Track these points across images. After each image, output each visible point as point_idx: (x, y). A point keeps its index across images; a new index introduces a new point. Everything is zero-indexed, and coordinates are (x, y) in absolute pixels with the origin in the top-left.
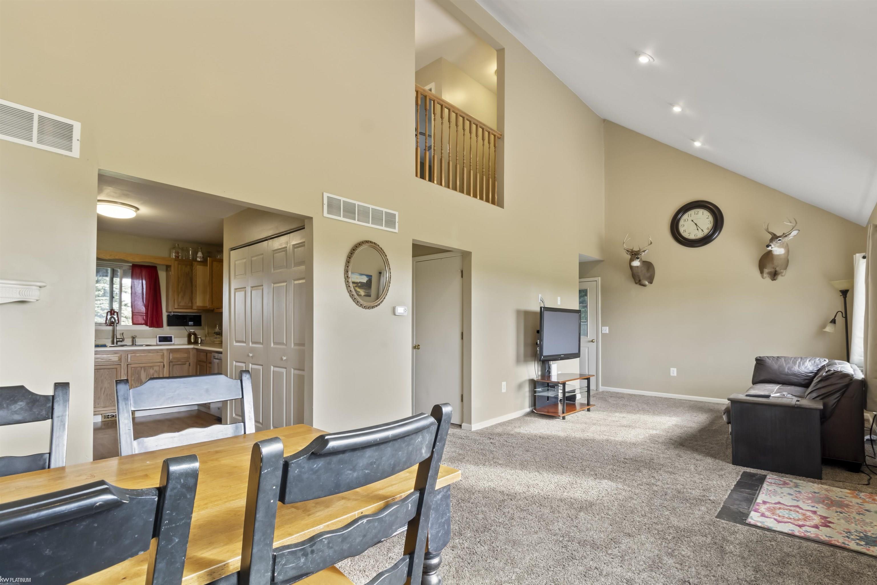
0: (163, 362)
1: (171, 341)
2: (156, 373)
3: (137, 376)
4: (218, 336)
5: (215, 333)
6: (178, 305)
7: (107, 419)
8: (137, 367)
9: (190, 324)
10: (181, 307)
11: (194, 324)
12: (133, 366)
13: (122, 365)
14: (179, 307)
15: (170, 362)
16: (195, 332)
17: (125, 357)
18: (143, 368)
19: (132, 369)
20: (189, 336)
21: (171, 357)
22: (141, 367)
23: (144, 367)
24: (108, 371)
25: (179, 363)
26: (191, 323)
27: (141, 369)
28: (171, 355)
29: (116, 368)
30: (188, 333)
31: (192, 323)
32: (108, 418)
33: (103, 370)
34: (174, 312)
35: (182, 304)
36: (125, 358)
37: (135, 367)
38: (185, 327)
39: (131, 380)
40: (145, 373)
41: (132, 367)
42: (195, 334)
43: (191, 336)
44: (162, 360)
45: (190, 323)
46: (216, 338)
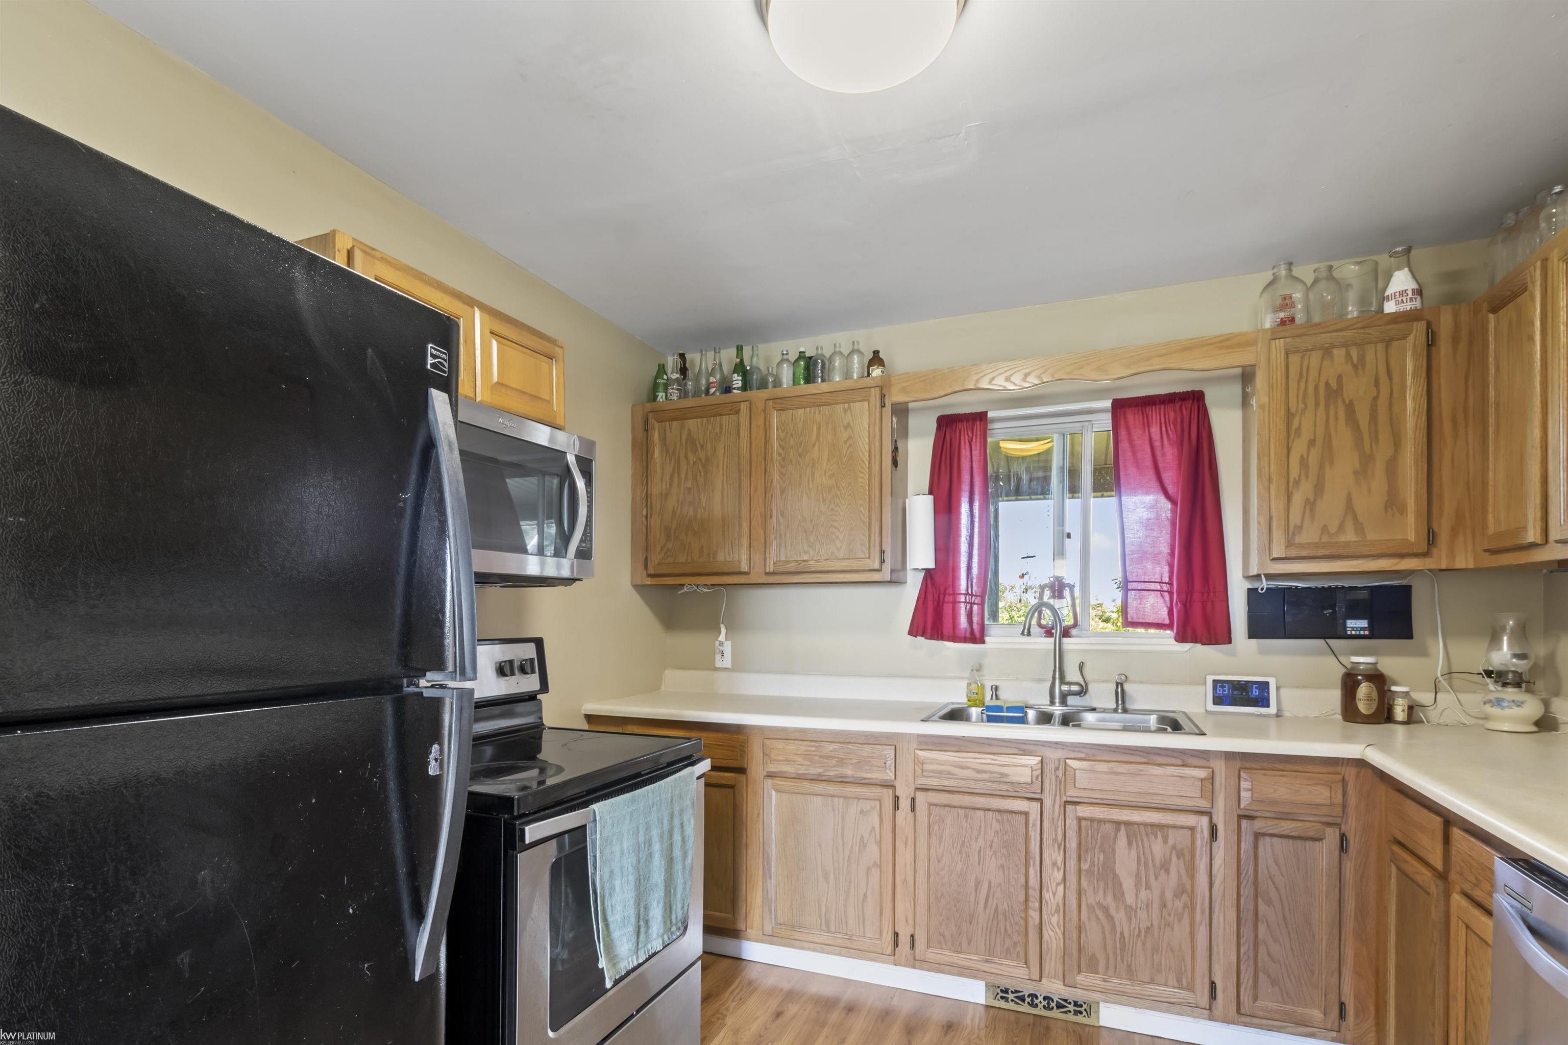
0: (1209, 814)
1: (1263, 701)
2: (1178, 858)
3: (1101, 858)
4: (1511, 693)
5: (1489, 673)
6: (1289, 544)
7: (1002, 1004)
8: (1100, 821)
9: (1353, 629)
10: (1304, 553)
11: (1371, 627)
12: (1083, 811)
13: (1048, 803)
14: (1293, 553)
15: (1240, 817)
16: (1379, 667)
17: (1057, 769)
18: (1123, 828)
19: (1080, 828)
20: (1350, 683)
21: (1245, 795)
22: (1118, 824)
23: (1128, 824)
24: (998, 821)
25: (1286, 827)
26: (1356, 625)
27: (1118, 830)
28: (1245, 785)
29: (1026, 814)
30: (1341, 671)
31: (1364, 623)
32: (1006, 999)
33: (981, 813)
34: (1269, 577)
35: (1309, 535)
36: (1057, 777)
37: (1092, 820)
38: (1329, 641)
39: (1080, 871)
40: (1134, 853)
41: (1080, 819)
42: (1378, 679)
43: (1358, 683)
44: (1203, 804)
45: (1350, 623)
46: (1498, 702)
